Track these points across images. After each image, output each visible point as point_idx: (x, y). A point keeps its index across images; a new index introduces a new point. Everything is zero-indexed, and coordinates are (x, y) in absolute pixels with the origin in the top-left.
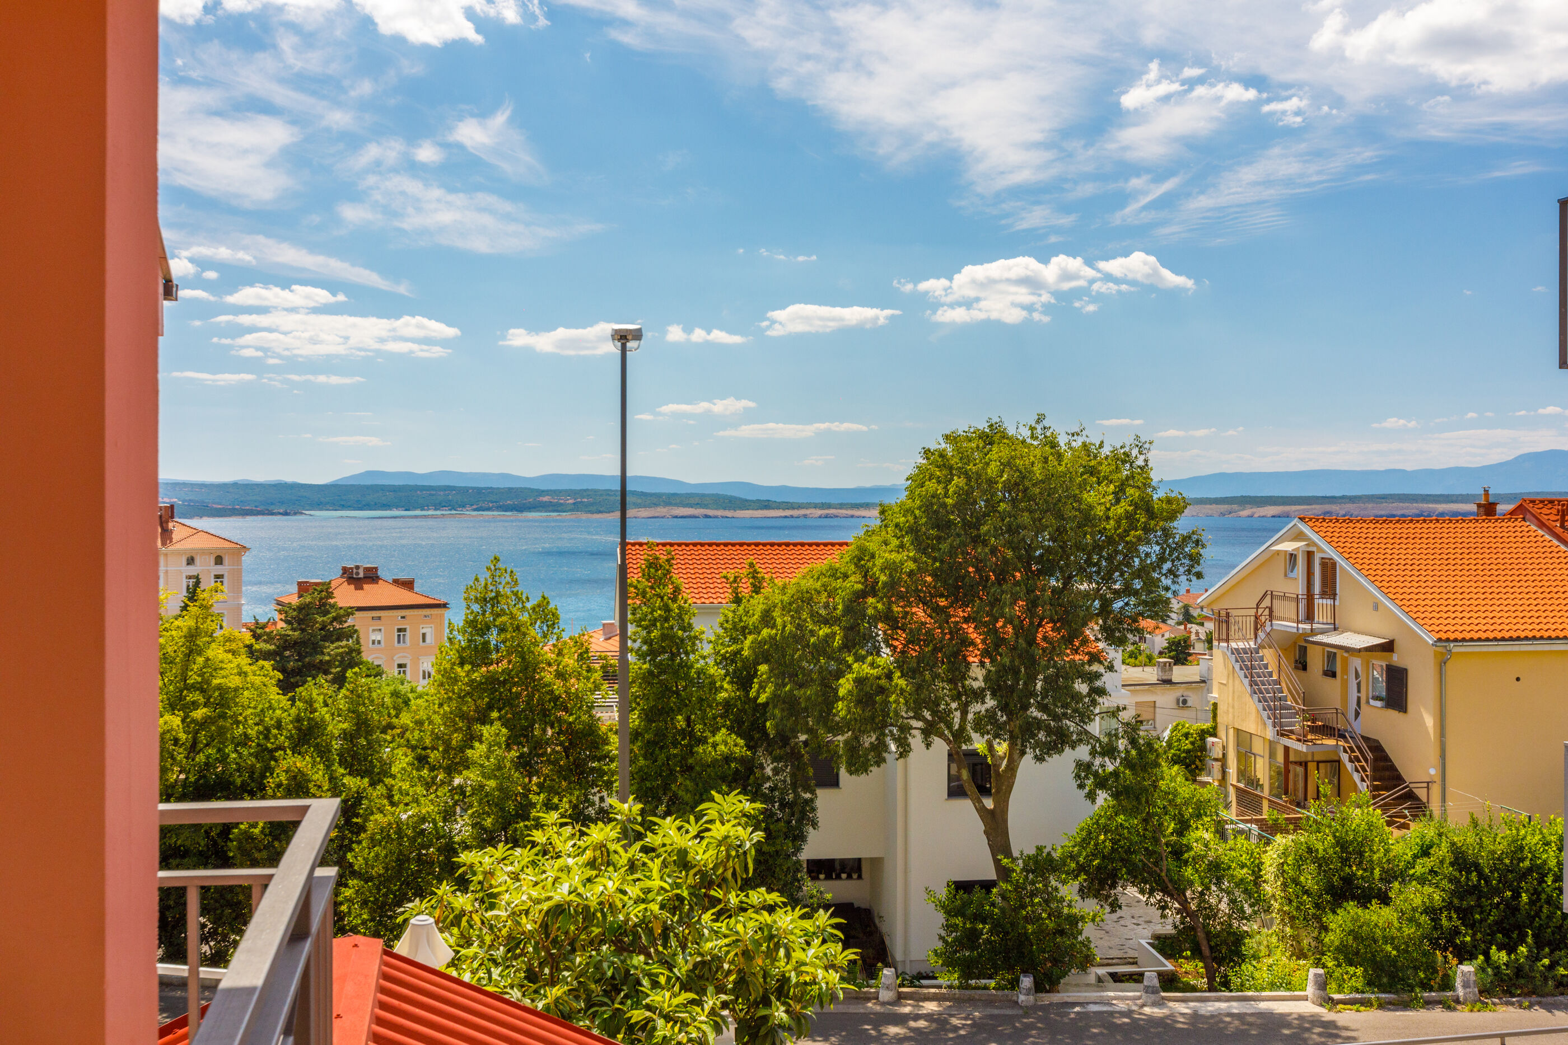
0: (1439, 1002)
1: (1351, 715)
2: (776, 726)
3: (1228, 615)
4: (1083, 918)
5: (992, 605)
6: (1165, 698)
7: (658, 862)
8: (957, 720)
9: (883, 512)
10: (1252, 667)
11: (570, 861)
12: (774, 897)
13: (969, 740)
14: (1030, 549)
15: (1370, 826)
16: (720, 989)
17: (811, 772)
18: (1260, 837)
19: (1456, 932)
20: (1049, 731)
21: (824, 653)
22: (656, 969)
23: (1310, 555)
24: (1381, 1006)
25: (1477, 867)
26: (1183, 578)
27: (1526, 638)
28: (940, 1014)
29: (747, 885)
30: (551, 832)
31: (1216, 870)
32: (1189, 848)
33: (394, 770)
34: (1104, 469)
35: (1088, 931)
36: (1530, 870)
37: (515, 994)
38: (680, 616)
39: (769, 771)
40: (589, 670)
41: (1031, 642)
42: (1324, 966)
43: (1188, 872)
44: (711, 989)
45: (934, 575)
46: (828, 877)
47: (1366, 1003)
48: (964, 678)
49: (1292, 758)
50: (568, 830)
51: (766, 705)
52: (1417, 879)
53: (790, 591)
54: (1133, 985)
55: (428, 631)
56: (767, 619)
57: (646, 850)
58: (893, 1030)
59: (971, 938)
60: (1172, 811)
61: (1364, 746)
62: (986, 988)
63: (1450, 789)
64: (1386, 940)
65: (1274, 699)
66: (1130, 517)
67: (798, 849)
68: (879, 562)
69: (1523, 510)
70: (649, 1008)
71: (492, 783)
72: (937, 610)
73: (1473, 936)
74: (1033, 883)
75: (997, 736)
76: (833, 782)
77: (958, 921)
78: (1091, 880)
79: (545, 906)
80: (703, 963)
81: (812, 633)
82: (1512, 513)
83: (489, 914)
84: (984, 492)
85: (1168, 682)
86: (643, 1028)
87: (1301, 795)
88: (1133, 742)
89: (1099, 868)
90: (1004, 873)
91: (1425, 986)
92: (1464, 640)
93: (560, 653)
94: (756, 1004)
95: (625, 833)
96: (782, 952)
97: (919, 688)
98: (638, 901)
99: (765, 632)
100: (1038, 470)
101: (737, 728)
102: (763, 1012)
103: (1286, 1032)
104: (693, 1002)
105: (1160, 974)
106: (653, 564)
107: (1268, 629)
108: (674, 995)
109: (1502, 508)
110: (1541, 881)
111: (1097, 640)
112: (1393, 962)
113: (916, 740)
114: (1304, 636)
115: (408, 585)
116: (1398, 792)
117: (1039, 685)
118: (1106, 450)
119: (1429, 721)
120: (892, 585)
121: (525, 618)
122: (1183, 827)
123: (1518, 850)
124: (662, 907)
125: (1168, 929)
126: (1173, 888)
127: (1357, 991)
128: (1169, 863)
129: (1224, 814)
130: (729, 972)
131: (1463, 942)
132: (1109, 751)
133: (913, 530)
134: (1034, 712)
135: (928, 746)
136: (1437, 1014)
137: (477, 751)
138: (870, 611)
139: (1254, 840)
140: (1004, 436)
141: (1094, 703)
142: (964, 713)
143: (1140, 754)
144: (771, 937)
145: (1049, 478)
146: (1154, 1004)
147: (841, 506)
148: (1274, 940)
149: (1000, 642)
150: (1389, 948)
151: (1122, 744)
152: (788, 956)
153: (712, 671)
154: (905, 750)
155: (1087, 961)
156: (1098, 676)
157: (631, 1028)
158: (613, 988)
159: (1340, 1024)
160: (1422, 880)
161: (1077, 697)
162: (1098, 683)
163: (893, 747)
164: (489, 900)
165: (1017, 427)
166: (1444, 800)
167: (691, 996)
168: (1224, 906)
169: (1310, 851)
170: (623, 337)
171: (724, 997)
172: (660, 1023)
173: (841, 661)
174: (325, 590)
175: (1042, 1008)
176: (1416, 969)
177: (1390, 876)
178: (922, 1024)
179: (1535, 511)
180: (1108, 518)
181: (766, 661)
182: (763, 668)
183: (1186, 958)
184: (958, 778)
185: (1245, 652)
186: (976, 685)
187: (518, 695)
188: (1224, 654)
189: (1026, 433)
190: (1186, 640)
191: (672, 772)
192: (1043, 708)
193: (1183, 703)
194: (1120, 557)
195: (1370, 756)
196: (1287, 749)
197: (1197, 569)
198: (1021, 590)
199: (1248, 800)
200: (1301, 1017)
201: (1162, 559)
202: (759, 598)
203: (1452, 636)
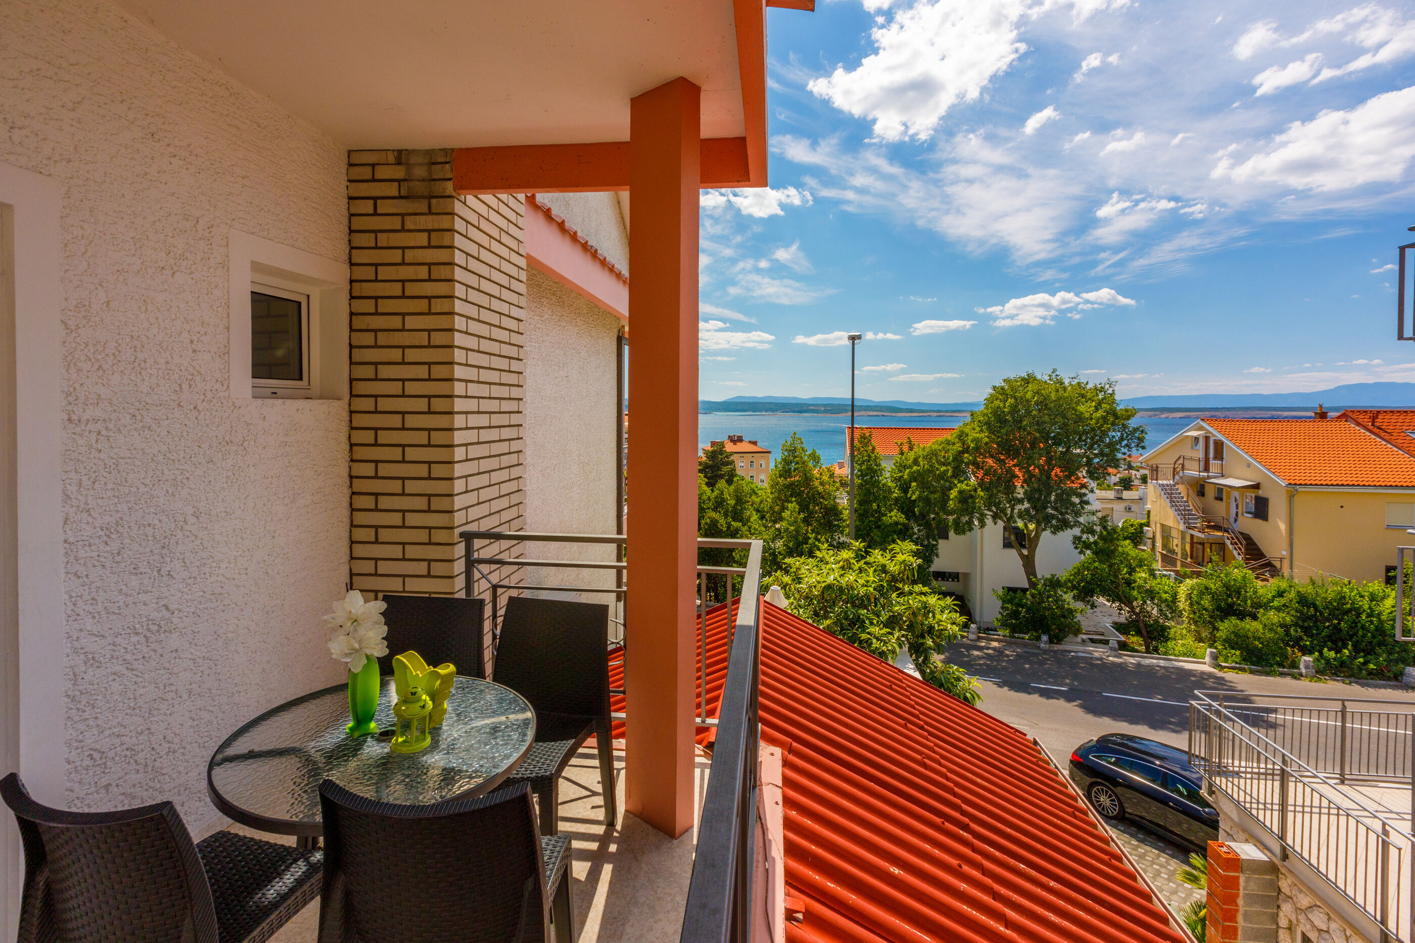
0: (1289, 674)
1: (1232, 520)
2: (920, 511)
3: (1157, 467)
4: (1075, 610)
5: (1028, 459)
6: (1119, 507)
7: (872, 569)
8: (1009, 512)
9: (972, 415)
10: (1172, 494)
11: (834, 566)
12: (926, 589)
13: (1015, 522)
14: (1048, 433)
15: (1244, 578)
16: (901, 629)
17: (936, 532)
18: (1176, 579)
19: (1301, 639)
20: (1059, 520)
21: (943, 479)
22: (871, 616)
23: (1207, 439)
24: (1252, 672)
25: (1315, 606)
26: (1134, 449)
27: (1348, 485)
28: (1000, 648)
29: (914, 582)
30: (824, 552)
31: (1151, 594)
32: (1135, 582)
33: (752, 520)
34: (1089, 395)
35: (1079, 617)
36: (1350, 610)
37: (810, 621)
38: (875, 460)
39: (916, 530)
40: (834, 482)
41: (1049, 477)
42: (1216, 648)
43: (1135, 593)
44: (897, 629)
45: (998, 444)
46: (943, 580)
47: (1240, 669)
48: (1013, 493)
49: (1195, 540)
50: (831, 552)
51: (915, 501)
52: (1275, 608)
53: (927, 450)
54: (1102, 645)
55: (763, 462)
56: (916, 462)
57: (866, 563)
58: (976, 653)
59: (1015, 614)
60: (1126, 562)
61: (1240, 537)
62: (1023, 638)
63: (1295, 563)
64: (1255, 638)
65: (1185, 510)
66: (1103, 417)
67: (929, 566)
68: (970, 438)
69: (1345, 416)
70: (869, 633)
71: (793, 528)
72: (1000, 460)
73: (1312, 642)
74: (1049, 591)
75: (1030, 521)
76: (946, 537)
77: (1009, 606)
78: (1080, 592)
79: (823, 585)
80: (894, 616)
81: (937, 469)
82: (1338, 417)
83: (798, 586)
84: (1024, 406)
85: (1121, 498)
86: (866, 642)
87: (1200, 559)
88: (1105, 528)
89: (1084, 587)
90: (1033, 585)
91: (1280, 665)
92: (1306, 484)
93: (821, 474)
94: (917, 637)
95: (857, 556)
96: (931, 615)
97: (990, 497)
98: (863, 586)
99: (915, 468)
100: (1053, 396)
101: (901, 510)
102: (921, 641)
103: (1193, 679)
104: (889, 633)
105: (1118, 642)
106: (863, 437)
107: (1181, 474)
108: (881, 629)
109: (1332, 414)
110: (1358, 615)
111: (1084, 477)
112: (1260, 650)
113: (989, 521)
114: (1204, 478)
115: (755, 443)
116: (1262, 562)
117: (1053, 498)
118: (1090, 386)
119: (1283, 526)
120: (977, 449)
121: (806, 458)
122: (1132, 571)
123: (1342, 598)
124: (875, 589)
125: (1122, 620)
126: (1127, 601)
127: (1236, 663)
128: (1124, 587)
129: (1154, 566)
130: (906, 621)
131: (1306, 645)
132: (1092, 532)
133: (988, 424)
134: (1050, 511)
135: (995, 524)
136: (1288, 680)
137: (787, 514)
138: (966, 460)
139: (1172, 580)
140: (1035, 379)
141: (1083, 508)
142: (1013, 509)
143: (1108, 533)
144: (926, 607)
145: (1059, 399)
146: (1115, 656)
147: (947, 411)
148: (1184, 631)
149: (1032, 476)
150: (1257, 643)
151: (1098, 529)
152: (934, 617)
153: (890, 484)
154: (983, 524)
155: (1077, 632)
156: (1085, 495)
157: (861, 642)
158: (852, 623)
159: (1227, 679)
160: (1278, 609)
161: (1074, 505)
162: (1085, 499)
163: (976, 523)
164: (798, 580)
165: (1043, 374)
166: (1291, 568)
167: (888, 630)
168: (1155, 612)
169: (1207, 588)
170: (853, 338)
171: (903, 632)
172: (874, 641)
173: (951, 483)
174: (722, 444)
175: (1055, 652)
176: (1274, 655)
177: (1258, 605)
178: (990, 651)
179: (1354, 416)
180: (1091, 419)
181: (915, 481)
182: (914, 484)
183: (1133, 635)
184: (1009, 538)
185: (1167, 485)
186: (1019, 496)
187: (803, 491)
188: (1155, 487)
189: (1046, 378)
190: (1130, 478)
191: (871, 528)
192: (1055, 509)
193: (1129, 509)
194: (1097, 438)
195: (1244, 542)
196: (1192, 536)
197: (1143, 444)
198: (1044, 452)
199: (1168, 560)
200: (1203, 673)
201: (1122, 439)
202: (912, 453)
203: (1298, 482)
